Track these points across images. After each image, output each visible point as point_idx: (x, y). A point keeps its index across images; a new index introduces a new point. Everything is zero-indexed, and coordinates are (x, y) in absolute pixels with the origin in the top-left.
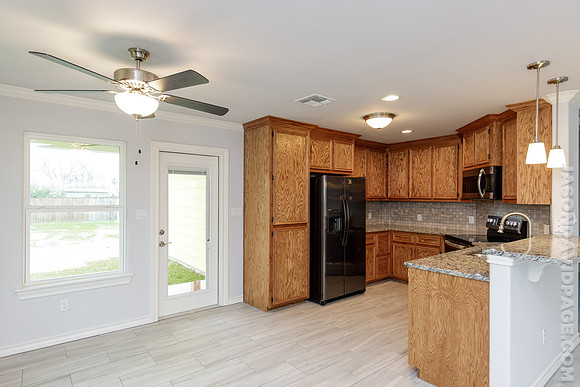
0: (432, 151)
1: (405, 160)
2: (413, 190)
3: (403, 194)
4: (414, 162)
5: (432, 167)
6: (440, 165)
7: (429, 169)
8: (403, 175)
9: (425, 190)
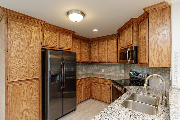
0: (107, 42)
1: (97, 46)
2: (100, 59)
3: (96, 61)
4: (100, 47)
5: (107, 49)
6: (110, 47)
7: (106, 49)
8: (96, 52)
9: (104, 59)
